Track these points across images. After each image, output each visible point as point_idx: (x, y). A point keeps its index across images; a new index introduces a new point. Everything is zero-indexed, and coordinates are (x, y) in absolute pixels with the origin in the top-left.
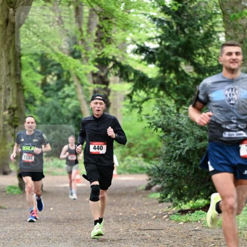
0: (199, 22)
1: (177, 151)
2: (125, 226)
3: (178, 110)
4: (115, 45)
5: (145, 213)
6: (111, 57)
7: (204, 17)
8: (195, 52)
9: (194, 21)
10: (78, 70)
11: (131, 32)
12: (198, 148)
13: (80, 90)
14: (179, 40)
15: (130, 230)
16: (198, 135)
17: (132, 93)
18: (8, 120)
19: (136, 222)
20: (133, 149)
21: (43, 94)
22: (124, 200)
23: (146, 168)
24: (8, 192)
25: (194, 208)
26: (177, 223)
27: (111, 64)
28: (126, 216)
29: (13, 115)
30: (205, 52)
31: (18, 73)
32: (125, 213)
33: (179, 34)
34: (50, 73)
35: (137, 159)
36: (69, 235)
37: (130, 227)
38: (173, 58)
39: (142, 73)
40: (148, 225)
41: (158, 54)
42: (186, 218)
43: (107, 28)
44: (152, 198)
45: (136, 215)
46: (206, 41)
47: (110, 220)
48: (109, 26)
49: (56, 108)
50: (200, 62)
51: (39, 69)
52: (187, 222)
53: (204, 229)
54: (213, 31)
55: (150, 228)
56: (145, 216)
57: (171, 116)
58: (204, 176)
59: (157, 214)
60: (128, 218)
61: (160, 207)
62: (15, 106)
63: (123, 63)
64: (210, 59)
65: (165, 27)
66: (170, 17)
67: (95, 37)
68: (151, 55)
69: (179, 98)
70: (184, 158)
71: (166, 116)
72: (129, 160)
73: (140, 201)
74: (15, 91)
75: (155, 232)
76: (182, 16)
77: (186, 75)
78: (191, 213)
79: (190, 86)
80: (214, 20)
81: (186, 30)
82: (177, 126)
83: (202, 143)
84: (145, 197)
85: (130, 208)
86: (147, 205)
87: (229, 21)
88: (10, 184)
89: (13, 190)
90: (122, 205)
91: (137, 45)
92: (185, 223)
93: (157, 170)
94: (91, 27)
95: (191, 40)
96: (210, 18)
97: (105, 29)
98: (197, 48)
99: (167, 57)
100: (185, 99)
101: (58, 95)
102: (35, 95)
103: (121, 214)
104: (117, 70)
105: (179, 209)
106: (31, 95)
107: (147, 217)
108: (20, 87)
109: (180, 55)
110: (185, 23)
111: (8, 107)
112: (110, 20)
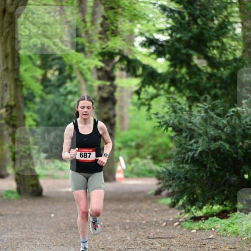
0: (213, 12)
1: (190, 153)
2: (132, 234)
3: (190, 107)
4: (121, 37)
5: (155, 219)
6: (117, 51)
7: (218, 6)
8: (208, 44)
9: (207, 11)
10: (81, 65)
11: (139, 23)
12: (212, 149)
13: (83, 86)
14: (190, 31)
15: (138, 239)
16: (212, 135)
17: (140, 89)
18: (5, 119)
19: (144, 230)
20: (141, 150)
21: (43, 90)
22: (132, 206)
23: (155, 171)
24: (5, 197)
25: (207, 215)
26: (190, 231)
27: (117, 58)
28: (133, 224)
29: (11, 113)
30: (219, 44)
31: (16, 67)
32: (133, 219)
33: (191, 25)
34: (51, 67)
35: (145, 161)
36: (72, 244)
37: (138, 235)
38: (184, 51)
39: (151, 68)
40: (157, 233)
41: (169, 47)
42: (199, 226)
43: (112, 19)
44: (162, 204)
45: (144, 222)
46: (220, 32)
47: (116, 227)
48: (115, 16)
49: (58, 106)
50: (214, 56)
51: (39, 62)
52: (200, 229)
53: (219, 238)
54: (229, 21)
55: (160, 237)
56: (154, 223)
57: (183, 114)
58: (219, 180)
59: (167, 221)
60: (136, 226)
61: (171, 213)
62: (12, 103)
63: (130, 57)
64: (225, 52)
65: (176, 18)
66: (182, 6)
67: (100, 29)
68: (161, 49)
69: (191, 94)
70: (197, 160)
71: (177, 115)
72: (137, 163)
73: (149, 207)
74: (12, 87)
75: (165, 241)
76: (195, 6)
77: (199, 70)
78: (205, 220)
79: (203, 82)
80: (229, 10)
81: (199, 21)
82: (189, 125)
83: (217, 143)
84: (154, 202)
85: (138, 215)
86: (156, 212)
87: (246, 11)
88: (7, 188)
89: (10, 195)
90: (130, 211)
91: (146, 37)
92: (197, 230)
93: (167, 173)
94: (95, 17)
95: (204, 31)
96: (226, 8)
97: (111, 20)
98: (211, 41)
99: (178, 50)
100: (197, 95)
101: (59, 91)
102: (35, 92)
103: (128, 221)
104: (124, 65)
105: (192, 216)
106: (30, 92)
107: (157, 225)
108: (18, 82)
109: (192, 48)
110: (198, 13)
111: (5, 104)
112: (116, 10)
